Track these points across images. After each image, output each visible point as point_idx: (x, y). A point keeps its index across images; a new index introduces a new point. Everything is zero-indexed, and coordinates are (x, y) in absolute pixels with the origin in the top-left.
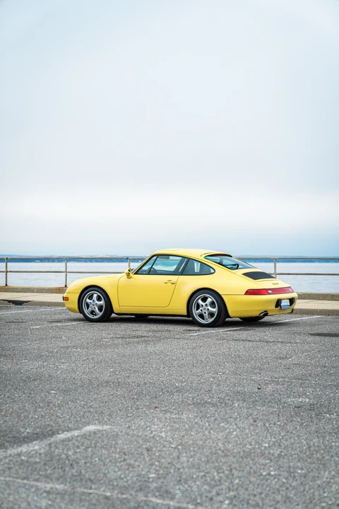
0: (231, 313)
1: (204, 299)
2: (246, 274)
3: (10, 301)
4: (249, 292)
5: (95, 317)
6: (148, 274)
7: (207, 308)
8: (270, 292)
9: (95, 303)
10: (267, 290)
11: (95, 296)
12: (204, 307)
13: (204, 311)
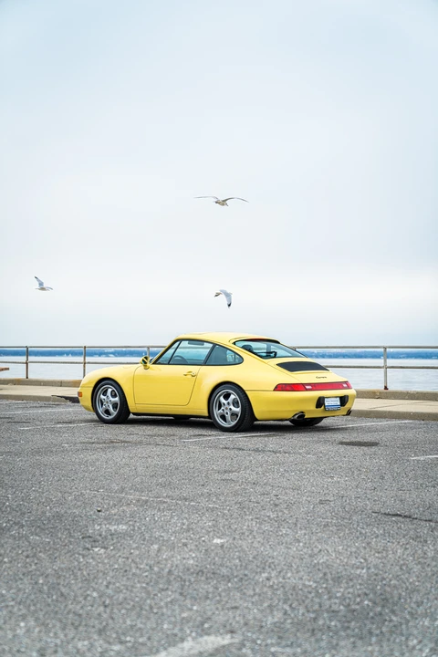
0: (257, 415)
1: (227, 396)
2: (281, 365)
3: (67, 398)
4: (280, 388)
5: (110, 417)
6: (169, 364)
7: (230, 407)
8: (307, 387)
9: (109, 400)
10: (304, 385)
11: (110, 390)
12: (227, 405)
13: (226, 411)
